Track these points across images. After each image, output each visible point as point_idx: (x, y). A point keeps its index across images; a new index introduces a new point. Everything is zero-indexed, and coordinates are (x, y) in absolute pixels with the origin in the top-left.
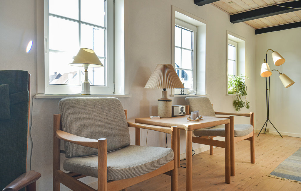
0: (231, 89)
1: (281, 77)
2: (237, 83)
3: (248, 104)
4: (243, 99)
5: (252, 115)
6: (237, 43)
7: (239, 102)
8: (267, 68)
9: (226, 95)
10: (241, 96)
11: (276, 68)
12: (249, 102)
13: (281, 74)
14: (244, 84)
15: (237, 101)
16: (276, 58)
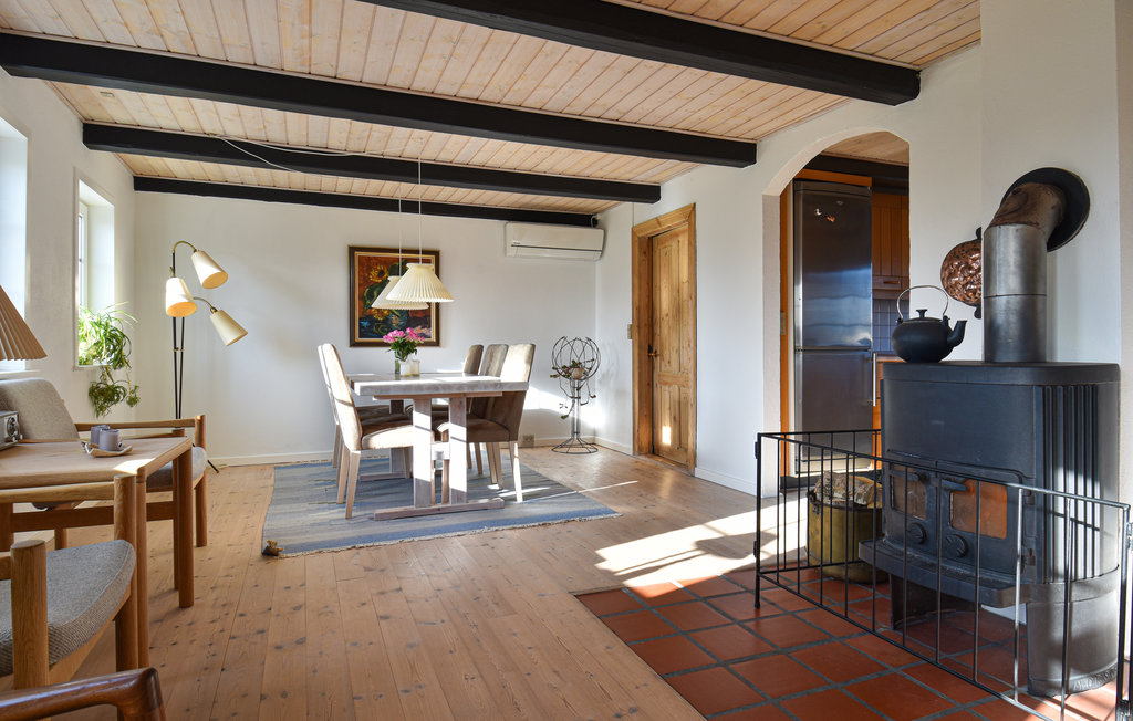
0: (83, 349)
1: (215, 318)
2: (102, 331)
3: (133, 392)
4: (119, 377)
5: (201, 422)
6: (87, 205)
7: (109, 388)
8: (183, 293)
9: (74, 368)
10: (112, 372)
11: (204, 294)
12: (136, 387)
13: (216, 311)
14: (121, 333)
15: (102, 386)
16: (204, 270)
